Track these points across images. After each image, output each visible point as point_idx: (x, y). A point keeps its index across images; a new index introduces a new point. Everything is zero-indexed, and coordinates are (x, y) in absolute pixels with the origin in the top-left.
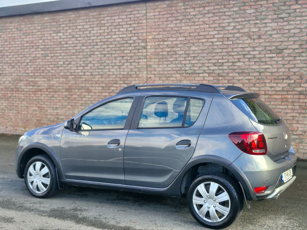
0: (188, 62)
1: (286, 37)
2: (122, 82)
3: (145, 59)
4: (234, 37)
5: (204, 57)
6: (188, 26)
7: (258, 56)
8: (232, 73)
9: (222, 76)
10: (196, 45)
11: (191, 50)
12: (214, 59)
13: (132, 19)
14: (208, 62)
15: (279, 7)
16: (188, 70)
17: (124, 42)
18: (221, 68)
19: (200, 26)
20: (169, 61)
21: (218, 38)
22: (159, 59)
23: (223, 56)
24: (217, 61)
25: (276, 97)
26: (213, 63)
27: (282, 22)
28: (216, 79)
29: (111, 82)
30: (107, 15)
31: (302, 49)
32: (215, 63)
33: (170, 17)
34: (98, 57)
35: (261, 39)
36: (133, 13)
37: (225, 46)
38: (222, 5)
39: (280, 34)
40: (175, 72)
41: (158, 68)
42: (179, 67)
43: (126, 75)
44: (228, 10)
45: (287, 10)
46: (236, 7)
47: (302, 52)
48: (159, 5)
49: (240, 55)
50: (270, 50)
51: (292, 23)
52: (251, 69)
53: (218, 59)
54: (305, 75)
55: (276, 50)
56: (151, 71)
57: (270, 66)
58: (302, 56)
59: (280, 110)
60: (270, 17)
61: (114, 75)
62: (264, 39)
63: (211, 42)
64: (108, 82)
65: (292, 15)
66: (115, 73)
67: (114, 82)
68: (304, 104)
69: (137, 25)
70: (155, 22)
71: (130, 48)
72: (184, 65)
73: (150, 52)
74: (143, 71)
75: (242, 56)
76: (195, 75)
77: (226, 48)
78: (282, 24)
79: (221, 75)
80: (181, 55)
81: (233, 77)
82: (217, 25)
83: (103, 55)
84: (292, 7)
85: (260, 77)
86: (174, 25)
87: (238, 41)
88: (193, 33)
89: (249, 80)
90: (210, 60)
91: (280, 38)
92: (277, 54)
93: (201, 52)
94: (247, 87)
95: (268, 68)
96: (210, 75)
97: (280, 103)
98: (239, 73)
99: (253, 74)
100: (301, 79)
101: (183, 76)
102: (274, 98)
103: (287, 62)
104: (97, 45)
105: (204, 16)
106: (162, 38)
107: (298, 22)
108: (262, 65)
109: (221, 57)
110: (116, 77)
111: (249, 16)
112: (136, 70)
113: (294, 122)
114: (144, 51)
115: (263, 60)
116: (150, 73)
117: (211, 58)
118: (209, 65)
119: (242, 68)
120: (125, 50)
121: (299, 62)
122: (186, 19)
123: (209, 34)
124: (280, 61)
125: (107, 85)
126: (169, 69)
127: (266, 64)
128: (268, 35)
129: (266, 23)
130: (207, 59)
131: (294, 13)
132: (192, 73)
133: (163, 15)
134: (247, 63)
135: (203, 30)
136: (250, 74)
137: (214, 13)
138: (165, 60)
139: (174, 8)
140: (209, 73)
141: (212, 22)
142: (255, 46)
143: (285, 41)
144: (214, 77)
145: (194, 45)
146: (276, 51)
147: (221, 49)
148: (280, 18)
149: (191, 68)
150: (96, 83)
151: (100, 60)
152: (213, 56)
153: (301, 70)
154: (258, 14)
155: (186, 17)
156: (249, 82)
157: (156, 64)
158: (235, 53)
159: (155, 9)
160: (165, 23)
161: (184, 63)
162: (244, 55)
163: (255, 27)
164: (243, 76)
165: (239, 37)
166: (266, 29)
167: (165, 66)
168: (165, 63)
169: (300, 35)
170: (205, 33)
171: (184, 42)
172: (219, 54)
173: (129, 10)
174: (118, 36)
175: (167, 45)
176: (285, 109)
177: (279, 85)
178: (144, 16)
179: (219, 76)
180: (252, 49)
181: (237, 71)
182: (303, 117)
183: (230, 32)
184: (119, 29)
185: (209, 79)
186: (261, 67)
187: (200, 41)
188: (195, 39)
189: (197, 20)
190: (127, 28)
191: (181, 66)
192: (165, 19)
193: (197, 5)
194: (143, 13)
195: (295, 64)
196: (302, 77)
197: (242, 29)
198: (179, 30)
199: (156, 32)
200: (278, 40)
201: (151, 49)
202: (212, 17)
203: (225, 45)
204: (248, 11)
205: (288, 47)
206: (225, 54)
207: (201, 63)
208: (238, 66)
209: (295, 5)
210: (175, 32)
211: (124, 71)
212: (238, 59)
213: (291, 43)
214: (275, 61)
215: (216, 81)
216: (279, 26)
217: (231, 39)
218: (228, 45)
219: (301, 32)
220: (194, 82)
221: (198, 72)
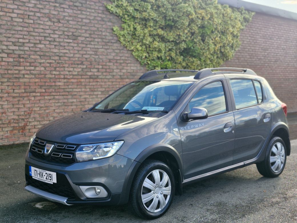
1: (80, 25)
4: (34, 15)
7: (57, 40)
8: (34, 55)
9: (23, 58)
12: (14, 38)
14: (7, 40)
18: (22, 48)
21: (18, 14)
23: (23, 35)
24: (17, 40)
25: (73, 80)
26: (13, 42)
27: (77, 11)
28: (16, 61)
31: (91, 38)
32: (15, 42)
35: (60, 23)
37: (26, 25)
39: (75, 21)
47: (91, 41)
49: (41, 36)
50: (68, 36)
51: (84, 12)
52: (52, 52)
53: (19, 38)
54: (93, 61)
57: (67, 51)
58: (91, 45)
59: (75, 93)
60: (67, 2)
62: (62, 23)
63: (10, 17)
65: (84, 5)
68: (92, 87)
75: (43, 38)
77: (27, 27)
79: (22, 56)
81: (35, 59)
85: (60, 61)
87: (39, 22)
89: (50, 63)
90: (9, 38)
91: (75, 25)
92: (73, 40)
94: (48, 71)
95: (67, 53)
96: (9, 55)
97: (76, 87)
98: (40, 56)
99: (53, 58)
100: (91, 64)
102: (71, 82)
103: (81, 49)
107: (88, 13)
108: (62, 49)
109: (21, 36)
113: (86, 103)
115: (62, 44)
117: (11, 35)
118: (8, 43)
119: (44, 51)
121: (89, 49)
123: (8, 7)
124: (75, 47)
127: (65, 49)
128: (66, 20)
129: (64, 8)
130: (5, 37)
134: (48, 46)
136: (51, 58)
140: (8, 54)
142: (55, 29)
143: (79, 29)
144: (14, 58)
146: (72, 37)
147: (21, 26)
148: (75, 6)
152: (13, 34)
153: (91, 57)
156: (50, 66)
158: (37, 34)
162: (45, 37)
163: (54, 10)
164: (44, 59)
165: (40, 17)
166: (64, 14)
169: (90, 26)
170: (3, 5)
172: (20, 32)
176: (79, 92)
177: (75, 69)
179: (19, 57)
180: (52, 32)
181: (38, 53)
182: (92, 98)
183: (31, 9)
185: (8, 60)
186: (61, 51)
195: (86, 51)
197: (42, 9)
200: (74, 27)
203: (26, 23)
205: (81, 35)
206: (26, 33)
208: (40, 48)
212: (39, 40)
213: (84, 31)
214: (72, 46)
215: (16, 63)
216: (74, 13)
217: (32, 17)
218: (29, 23)
219: (90, 22)
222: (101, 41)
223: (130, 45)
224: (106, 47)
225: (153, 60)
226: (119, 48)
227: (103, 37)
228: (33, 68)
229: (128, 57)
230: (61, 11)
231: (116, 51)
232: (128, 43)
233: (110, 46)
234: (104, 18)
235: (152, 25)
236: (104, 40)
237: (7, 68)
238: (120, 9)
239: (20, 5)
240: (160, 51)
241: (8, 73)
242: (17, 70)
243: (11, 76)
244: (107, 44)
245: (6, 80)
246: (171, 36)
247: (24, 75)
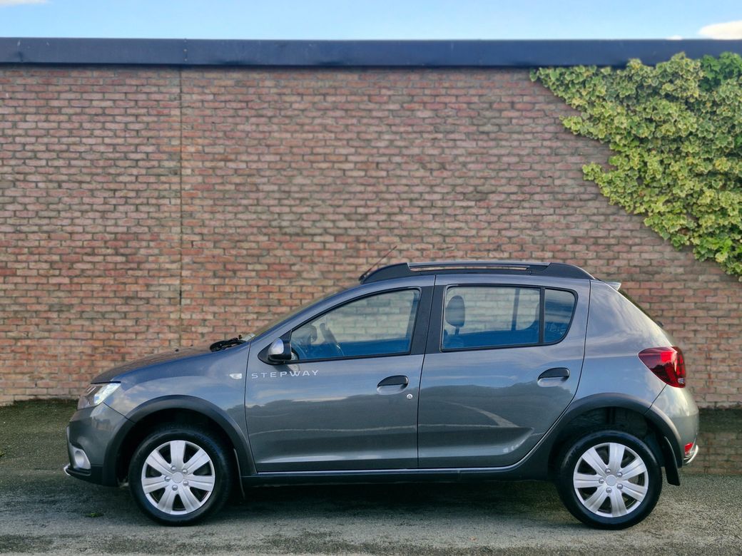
0: (287, 209)
1: (494, 170)
2: (109, 251)
3: (176, 197)
4: (390, 161)
5: (323, 201)
6: (287, 131)
7: (439, 204)
8: (387, 236)
9: (365, 242)
10: (305, 173)
11: (295, 185)
12: (347, 206)
13: (140, 104)
14: (334, 211)
15: (481, 111)
16: (288, 227)
17: (117, 155)
18: (362, 224)
19: (316, 135)
20: (240, 205)
21: (356, 163)
22: (214, 199)
23: (366, 200)
24: (353, 210)
26: (345, 214)
27: (486, 141)
28: (350, 248)
29: (78, 250)
30: (67, 88)
31: (523, 193)
32: (349, 214)
33: (242, 109)
34: (37, 187)
35: (446, 169)
36: (146, 89)
37: (372, 181)
38: (364, 95)
39: (482, 163)
40: (255, 230)
41: (211, 219)
42: (266, 220)
43: (122, 233)
44: (377, 106)
45: (495, 118)
46: (394, 103)
47: (523, 200)
48: (215, 79)
49: (403, 200)
50: (464, 194)
51: (504, 143)
52: (427, 228)
53: (356, 207)
54: (529, 244)
55: (475, 193)
56: (192, 227)
57: (463, 225)
58: (524, 208)
60: (462, 128)
61: (88, 233)
62: (451, 170)
63: (340, 169)
64: (68, 251)
65: (504, 128)
66: (88, 229)
67: (88, 250)
69: (155, 119)
70: (204, 116)
71: (135, 171)
72: (276, 216)
73: (191, 184)
74: (170, 227)
75: (407, 203)
76: (304, 239)
77: (374, 185)
78: (485, 145)
79: (362, 239)
80: (271, 194)
81: (389, 244)
82: (354, 136)
83: (56, 185)
84: (505, 114)
85: (445, 246)
86: (254, 127)
87: (398, 172)
88: (297, 147)
89: (422, 250)
90: (339, 206)
91: (481, 171)
92: (476, 201)
93: (318, 189)
95: (460, 229)
96: (337, 239)
98: (401, 237)
99: (429, 240)
101: (275, 240)
103: (495, 218)
104: (36, 158)
105: (325, 113)
106: (223, 154)
107: (516, 144)
108: (449, 222)
109: (362, 203)
110: (93, 239)
111: (422, 123)
112: (150, 222)
114: (176, 179)
115: (449, 211)
116: (189, 231)
117: (341, 202)
118: (336, 217)
119: (409, 226)
120: (119, 175)
121: (517, 218)
122: (283, 116)
123: (336, 153)
124: (482, 215)
125: (64, 257)
126: (239, 223)
127: (456, 220)
128: (460, 163)
129: (455, 140)
130: (331, 206)
131: (508, 125)
132: (297, 235)
133: (225, 102)
135: (323, 143)
136: (425, 240)
137: (346, 110)
138: (230, 202)
139: (252, 90)
140: (335, 236)
141: (342, 128)
142: (434, 183)
143: (492, 178)
144: (347, 243)
145: (301, 174)
146: (474, 196)
147: (362, 184)
148: (483, 133)
149: (295, 223)
150: (31, 253)
151: (45, 195)
152: (345, 200)
153: (522, 234)
154: (438, 121)
155: (283, 113)
156: (422, 256)
157: (206, 212)
158: (394, 196)
159: (203, 87)
160: (230, 120)
161: (278, 211)
162: (411, 200)
163: (433, 146)
164: (409, 243)
165: (402, 163)
166: (456, 152)
167: (230, 216)
168: (230, 209)
169: (519, 168)
170: (327, 151)
171: (278, 166)
172: (359, 196)
173: (134, 82)
174: (99, 140)
175: (236, 170)
178: (175, 99)
179: (358, 241)
180: (428, 189)
181: (396, 232)
183: (382, 151)
184: (104, 123)
185: (335, 247)
186: (447, 225)
187: (315, 165)
188: (303, 160)
189: (307, 121)
190: (126, 124)
191: (270, 217)
192: (231, 112)
193: (308, 88)
194: (174, 94)
195: (510, 223)
196: (524, 246)
197: (406, 147)
198: (264, 139)
199: (205, 138)
200: (478, 175)
201: (193, 175)
202: (342, 117)
203: (371, 177)
204: (419, 114)
205: (497, 189)
206: (370, 196)
207: (317, 213)
208: (400, 222)
209: (509, 110)
210: (255, 142)
211: (116, 225)
212: (399, 207)
213: (503, 181)
214: (474, 214)
215: (351, 252)
216: (480, 147)
217: (383, 166)
218: (377, 178)
219: (521, 162)
220: (302, 253)
221: (312, 231)
222: (551, 197)
223: (635, 203)
224: (565, 212)
225: (710, 234)
226: (602, 210)
227: (557, 189)
229: (632, 231)
230: (448, 148)
231: (596, 218)
232: (628, 199)
233: (575, 208)
234: (560, 147)
235: (692, 150)
236: (560, 196)
237: (334, 261)
238: (602, 123)
239: (360, 147)
240: (722, 212)
241: (335, 271)
242: (353, 264)
243: (339, 276)
244: (567, 203)
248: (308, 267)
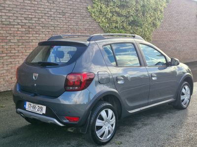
0: (4, 14)
1: (67, 5)
5: (17, 11)
7: (53, 15)
8: (38, 26)
9: (31, 28)
11: (7, 4)
12: (25, 14)
14: (21, 16)
16: (5, 21)
18: (30, 22)
28: (27, 30)
31: (74, 14)
32: (26, 17)
35: (54, 4)
39: (64, 2)
47: (74, 16)
49: (43, 13)
50: (60, 13)
52: (50, 24)
53: (28, 15)
54: (75, 30)
57: (59, 23)
58: (74, 19)
62: (56, 4)
75: (44, 15)
76: (11, 26)
77: (34, 7)
79: (31, 27)
81: (39, 29)
85: (55, 30)
87: (41, 3)
89: (49, 32)
90: (22, 14)
92: (63, 15)
93: (15, 6)
95: (59, 25)
98: (42, 27)
99: (50, 28)
103: (67, 21)
109: (30, 13)
115: (56, 18)
117: (23, 13)
118: (22, 18)
119: (44, 23)
121: (73, 22)
124: (64, 20)
127: (58, 22)
128: (58, 2)
130: (20, 14)
132: (8, 25)
140: (22, 26)
142: (51, 8)
143: (66, 8)
144: (26, 28)
146: (62, 13)
147: (30, 6)
149: (7, 20)
153: (74, 27)
156: (49, 34)
158: (40, 12)
162: (45, 13)
164: (45, 29)
172: (29, 10)
179: (29, 28)
180: (50, 10)
181: (41, 25)
185: (22, 30)
186: (55, 23)
195: (71, 23)
200: (63, 6)
203: (33, 4)
205: (68, 12)
206: (33, 11)
207: (15, 16)
208: (42, 21)
212: (42, 16)
213: (69, 9)
214: (62, 20)
215: (27, 32)
218: (35, 4)
219: (73, 3)
220: (10, 32)
221: (13, 23)
222: (80, 16)
223: (98, 19)
224: (83, 20)
225: (112, 29)
226: (91, 21)
227: (81, 13)
228: (38, 35)
229: (96, 27)
231: (90, 23)
235: (112, 5)
236: (82, 16)
237: (21, 36)
240: (117, 22)
241: (22, 39)
242: (28, 37)
243: (24, 41)
244: (84, 18)
245: (21, 44)
246: (124, 12)
247: (32, 40)
248: (12, 38)
